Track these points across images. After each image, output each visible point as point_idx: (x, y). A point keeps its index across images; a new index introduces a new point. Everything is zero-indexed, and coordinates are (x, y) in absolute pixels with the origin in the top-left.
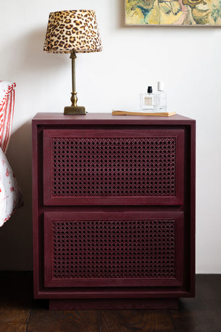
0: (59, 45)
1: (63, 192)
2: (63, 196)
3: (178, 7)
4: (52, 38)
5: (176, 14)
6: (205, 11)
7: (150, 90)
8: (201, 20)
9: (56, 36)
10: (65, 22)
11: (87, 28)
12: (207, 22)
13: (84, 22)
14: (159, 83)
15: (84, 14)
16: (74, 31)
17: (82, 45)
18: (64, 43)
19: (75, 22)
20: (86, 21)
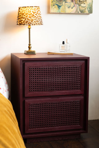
0: (26, 23)
1: (33, 91)
2: (33, 92)
3: (73, 5)
4: (22, 19)
5: (72, 8)
6: (85, 7)
7: (63, 43)
8: (83, 11)
9: (24, 18)
10: (28, 12)
11: (38, 15)
12: (85, 12)
13: (36, 12)
14: (67, 40)
15: (36, 8)
16: (33, 16)
17: (36, 23)
18: (28, 22)
19: (33, 12)
20: (37, 11)
